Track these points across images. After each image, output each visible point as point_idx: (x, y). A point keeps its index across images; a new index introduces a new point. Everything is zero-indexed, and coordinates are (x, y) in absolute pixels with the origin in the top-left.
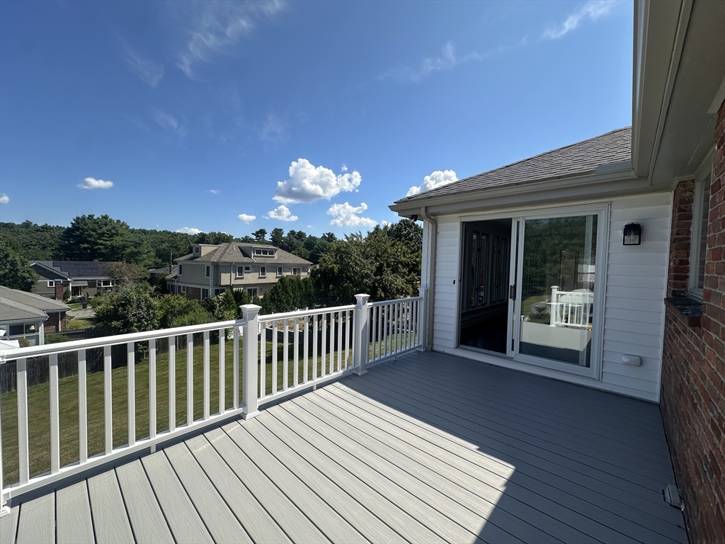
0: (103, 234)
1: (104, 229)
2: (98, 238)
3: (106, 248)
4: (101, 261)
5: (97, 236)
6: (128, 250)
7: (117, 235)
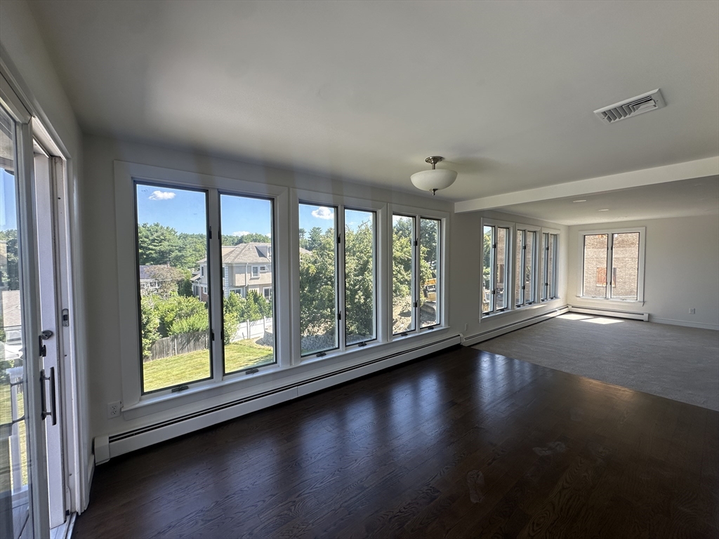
0: (153, 241)
1: (155, 236)
2: (150, 244)
3: (156, 253)
4: (152, 264)
5: (149, 242)
6: (173, 255)
7: (165, 240)
